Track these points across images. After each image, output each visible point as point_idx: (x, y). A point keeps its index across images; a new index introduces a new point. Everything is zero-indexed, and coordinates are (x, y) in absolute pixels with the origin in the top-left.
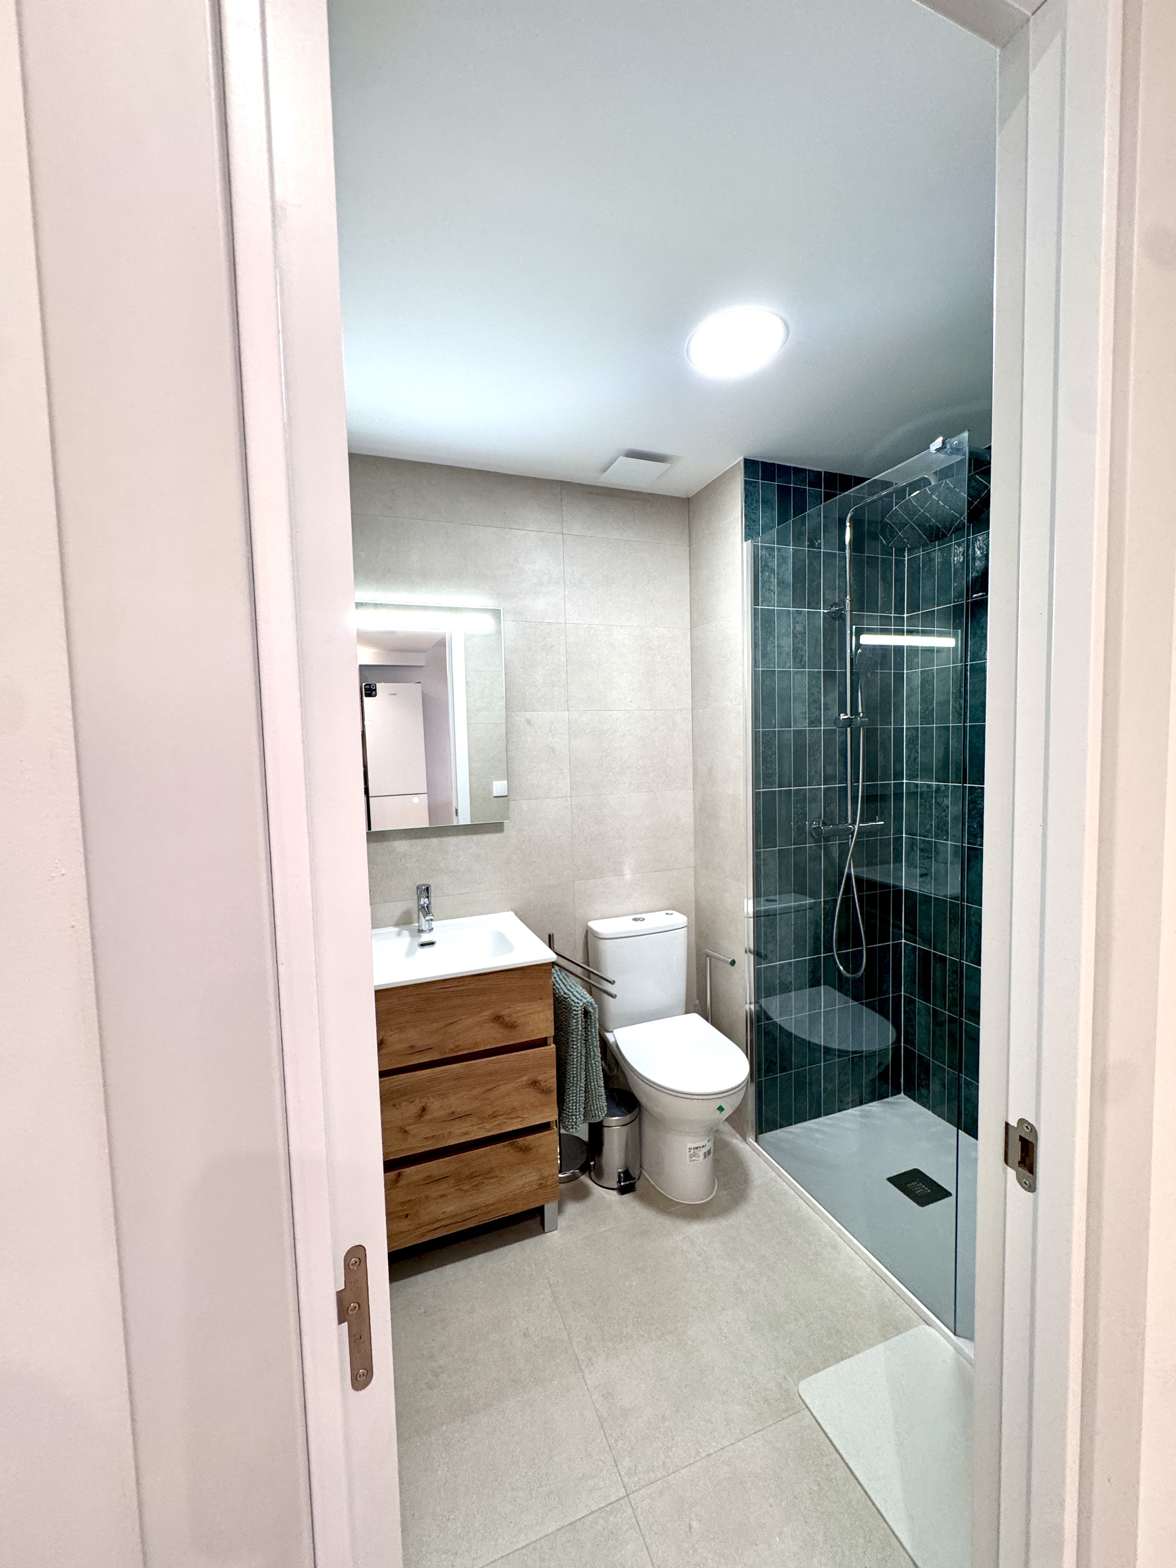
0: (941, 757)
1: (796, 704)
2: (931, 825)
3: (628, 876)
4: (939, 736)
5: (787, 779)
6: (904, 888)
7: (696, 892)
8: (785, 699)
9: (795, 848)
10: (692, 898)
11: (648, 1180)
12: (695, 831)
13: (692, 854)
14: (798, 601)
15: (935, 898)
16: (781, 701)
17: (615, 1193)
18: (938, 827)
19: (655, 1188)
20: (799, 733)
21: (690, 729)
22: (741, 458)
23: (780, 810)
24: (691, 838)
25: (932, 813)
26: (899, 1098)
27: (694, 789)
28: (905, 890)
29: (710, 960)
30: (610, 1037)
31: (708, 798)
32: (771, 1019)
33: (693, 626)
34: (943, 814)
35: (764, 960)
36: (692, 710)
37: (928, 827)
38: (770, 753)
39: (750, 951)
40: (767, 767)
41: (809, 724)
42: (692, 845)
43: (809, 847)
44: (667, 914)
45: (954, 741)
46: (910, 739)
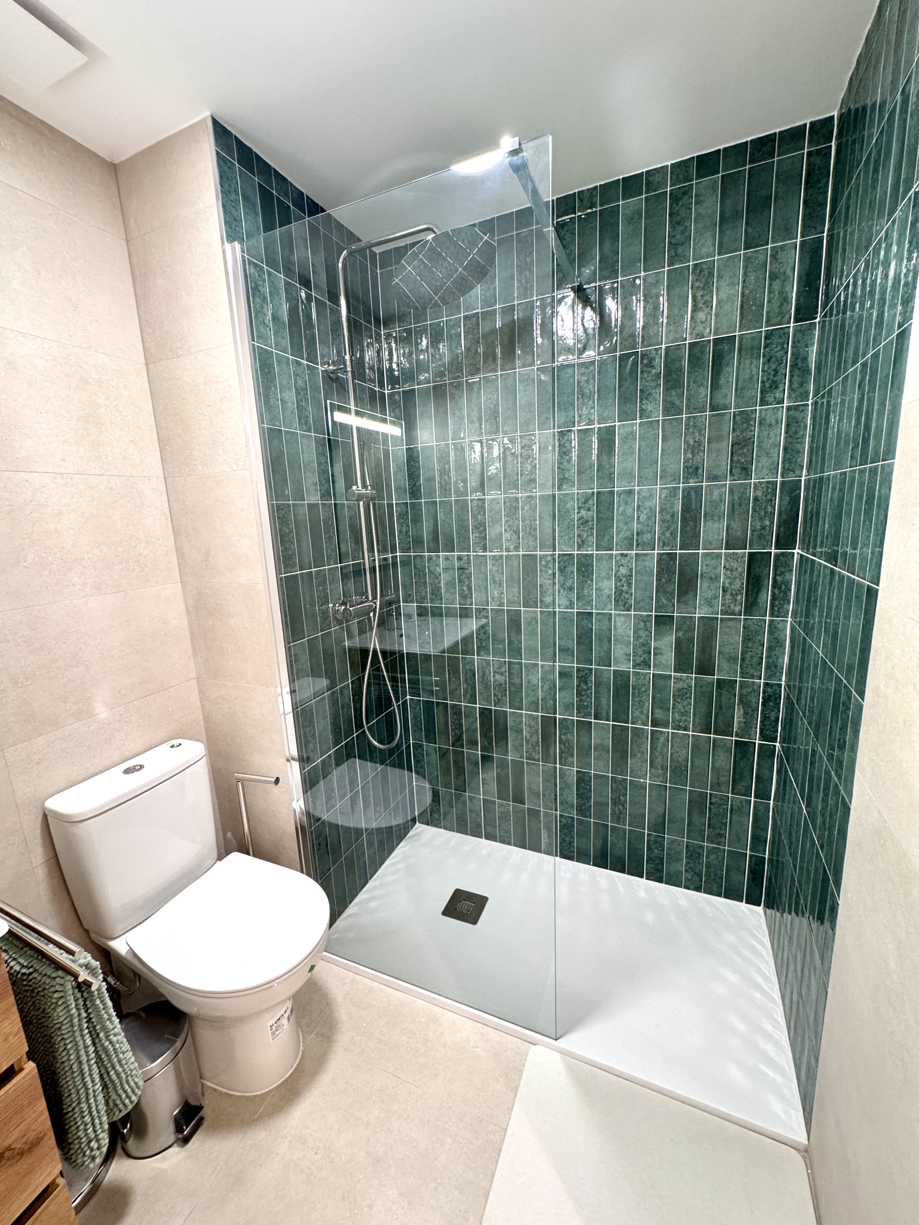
0: (431, 529)
1: (307, 474)
2: (426, 592)
3: (103, 714)
4: (428, 511)
5: (307, 560)
6: (405, 651)
7: (203, 707)
8: (295, 465)
9: (322, 635)
10: (199, 714)
11: (215, 1090)
12: (192, 634)
13: (192, 663)
14: (296, 349)
15: (434, 655)
16: (291, 467)
17: (175, 1149)
18: (432, 594)
19: (231, 1096)
20: (311, 506)
21: (166, 504)
22: (207, 114)
23: (303, 594)
24: (187, 645)
25: (426, 582)
26: (417, 828)
27: (182, 582)
28: (407, 653)
29: (242, 784)
30: (119, 946)
31: (208, 592)
32: (320, 819)
33: (149, 360)
34: (437, 581)
35: (307, 763)
36: (165, 478)
37: (424, 593)
38: (287, 531)
39: (293, 759)
40: (285, 548)
41: (321, 497)
42: (190, 652)
43: (335, 630)
44: (172, 746)
45: (442, 515)
46: (400, 514)
